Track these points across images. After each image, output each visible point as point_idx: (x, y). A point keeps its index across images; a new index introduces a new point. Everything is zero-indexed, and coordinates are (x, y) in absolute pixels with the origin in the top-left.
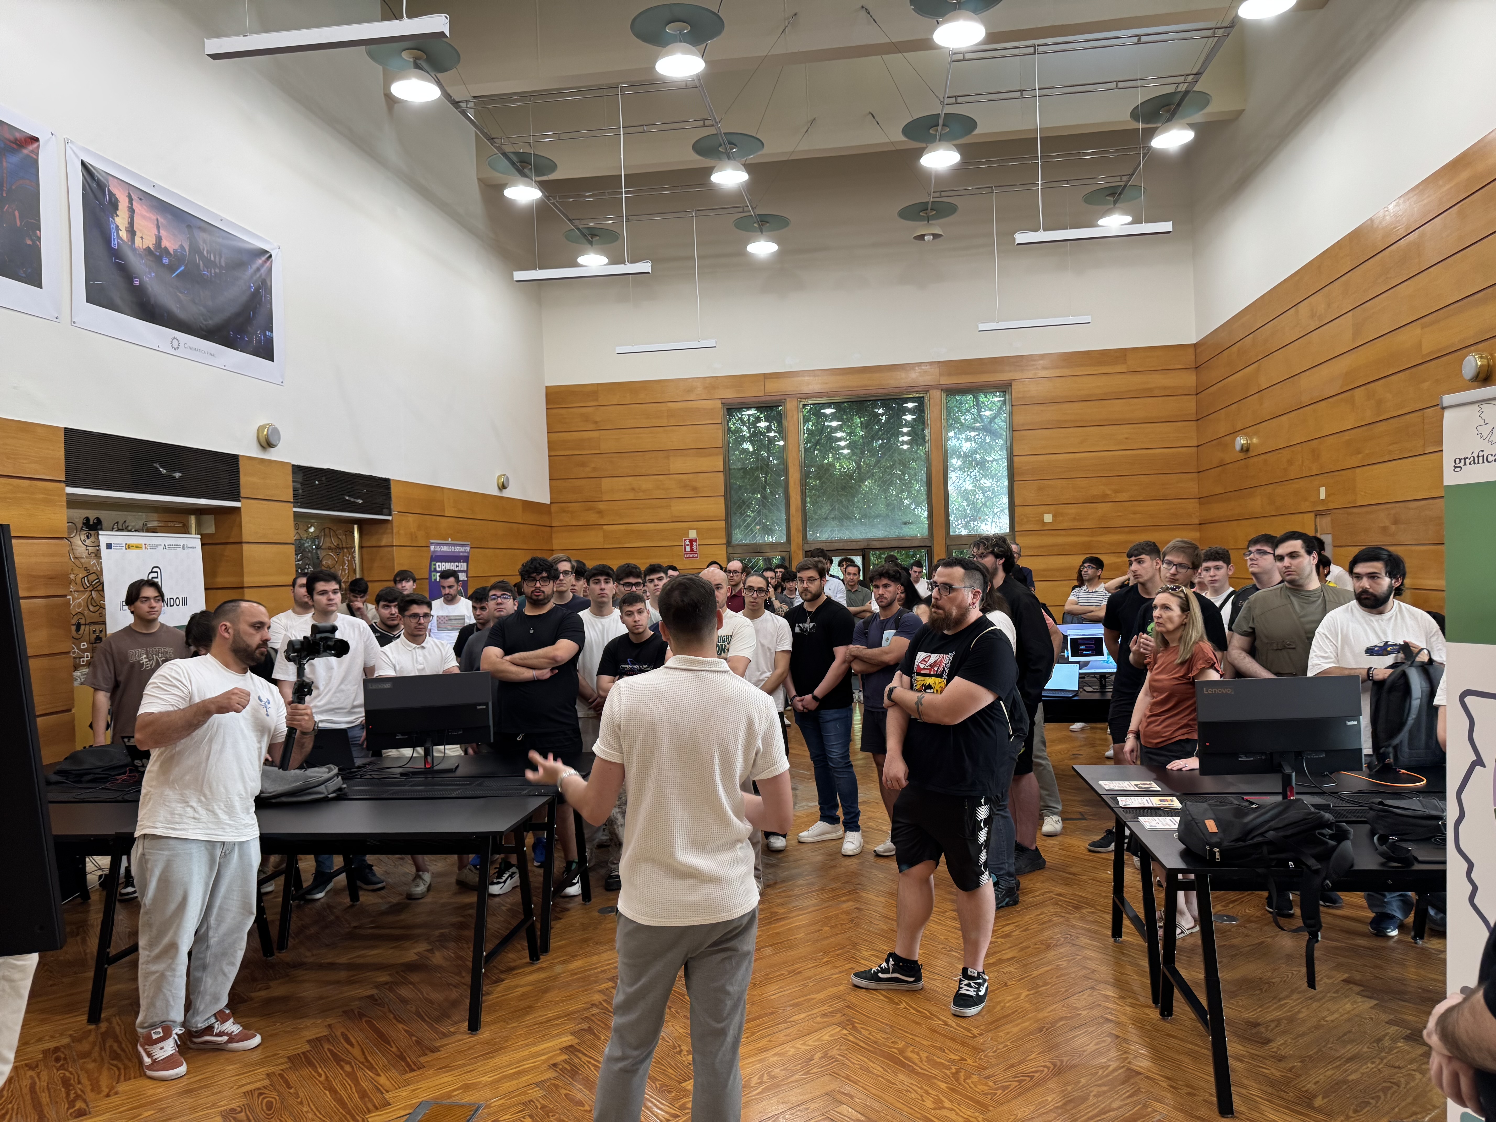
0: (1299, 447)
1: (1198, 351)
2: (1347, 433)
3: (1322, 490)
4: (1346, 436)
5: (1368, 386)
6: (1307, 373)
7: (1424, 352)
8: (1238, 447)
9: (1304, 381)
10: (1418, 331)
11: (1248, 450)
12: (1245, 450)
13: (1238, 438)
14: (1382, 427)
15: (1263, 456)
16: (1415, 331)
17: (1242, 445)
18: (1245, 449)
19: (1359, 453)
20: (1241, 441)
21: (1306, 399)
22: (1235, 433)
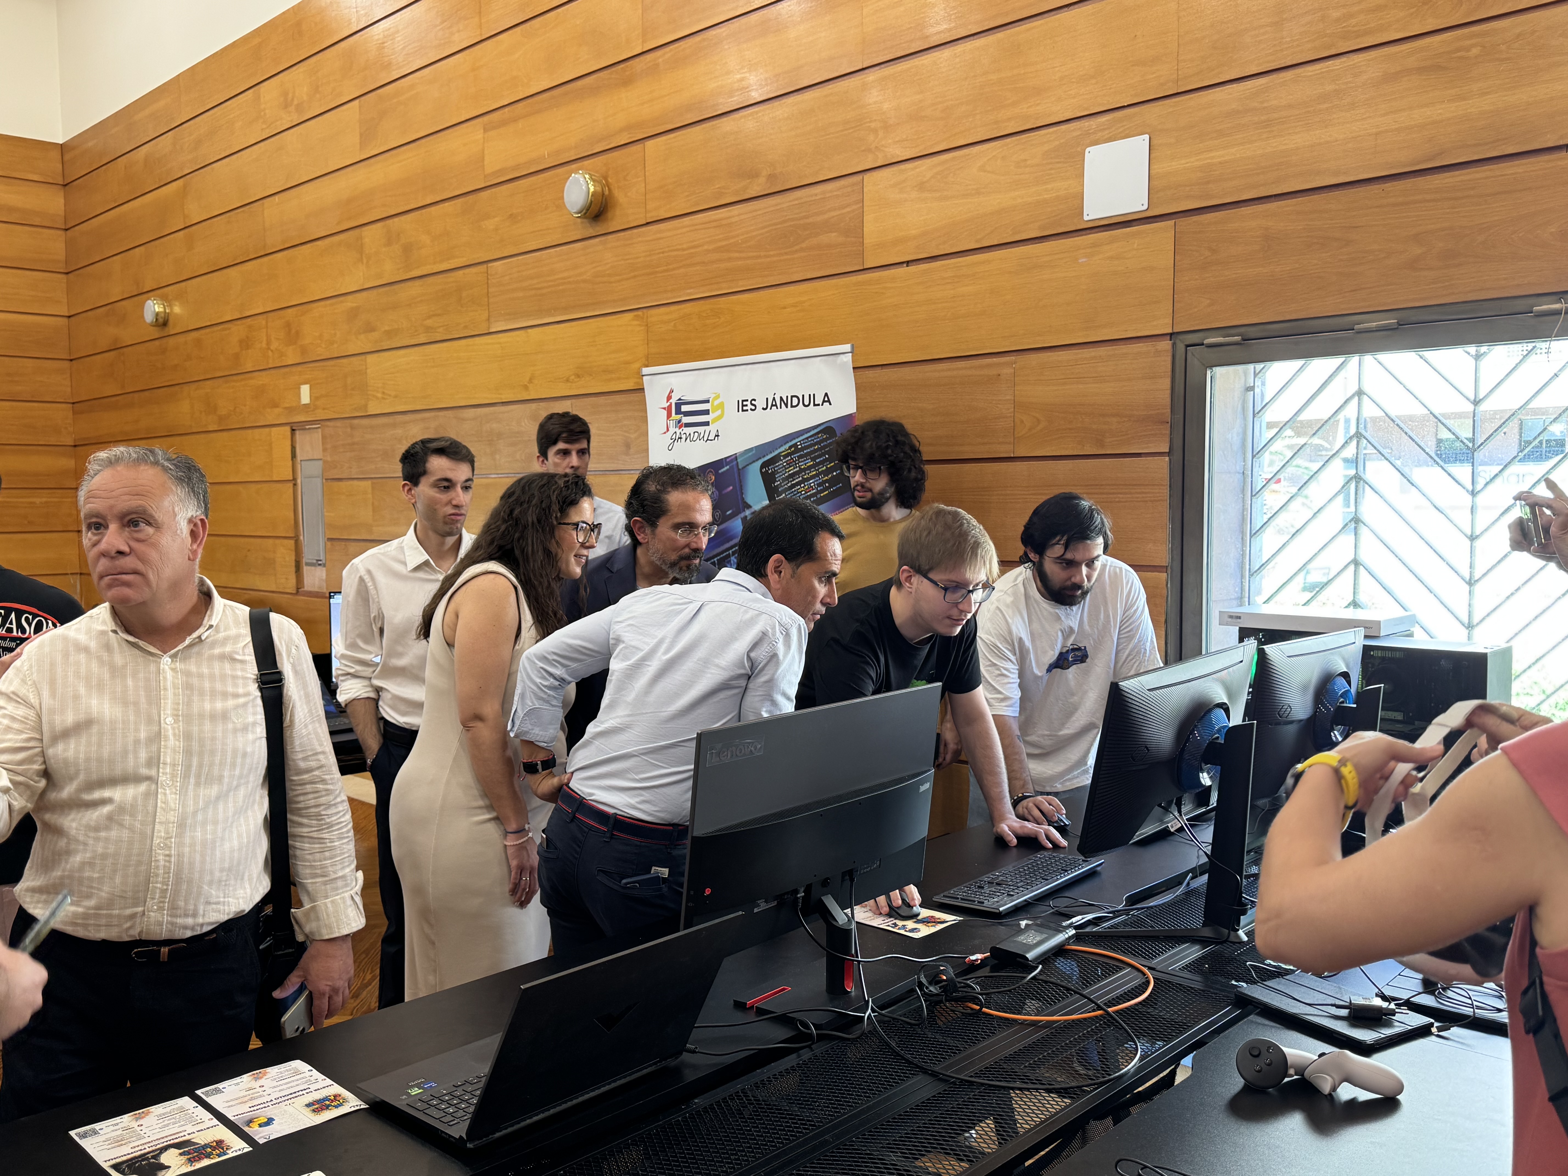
0: (261, 320)
1: (67, 157)
2: (350, 297)
3: (305, 390)
4: (349, 303)
5: (389, 222)
6: (276, 197)
7: (489, 170)
8: (149, 317)
9: (271, 211)
10: (479, 135)
11: (165, 324)
12: (162, 322)
13: (149, 303)
14: (415, 289)
15: (195, 335)
16: (474, 133)
17: (157, 314)
18: (161, 320)
19: (373, 330)
20: (153, 307)
21: (274, 241)
22: (146, 293)
